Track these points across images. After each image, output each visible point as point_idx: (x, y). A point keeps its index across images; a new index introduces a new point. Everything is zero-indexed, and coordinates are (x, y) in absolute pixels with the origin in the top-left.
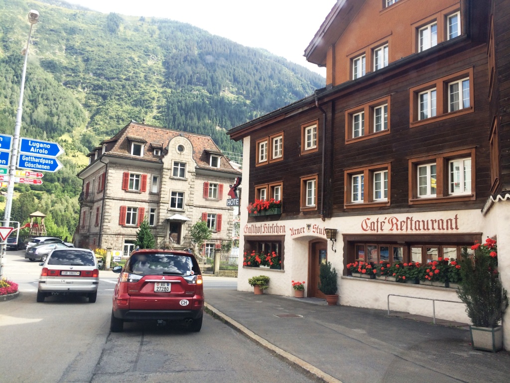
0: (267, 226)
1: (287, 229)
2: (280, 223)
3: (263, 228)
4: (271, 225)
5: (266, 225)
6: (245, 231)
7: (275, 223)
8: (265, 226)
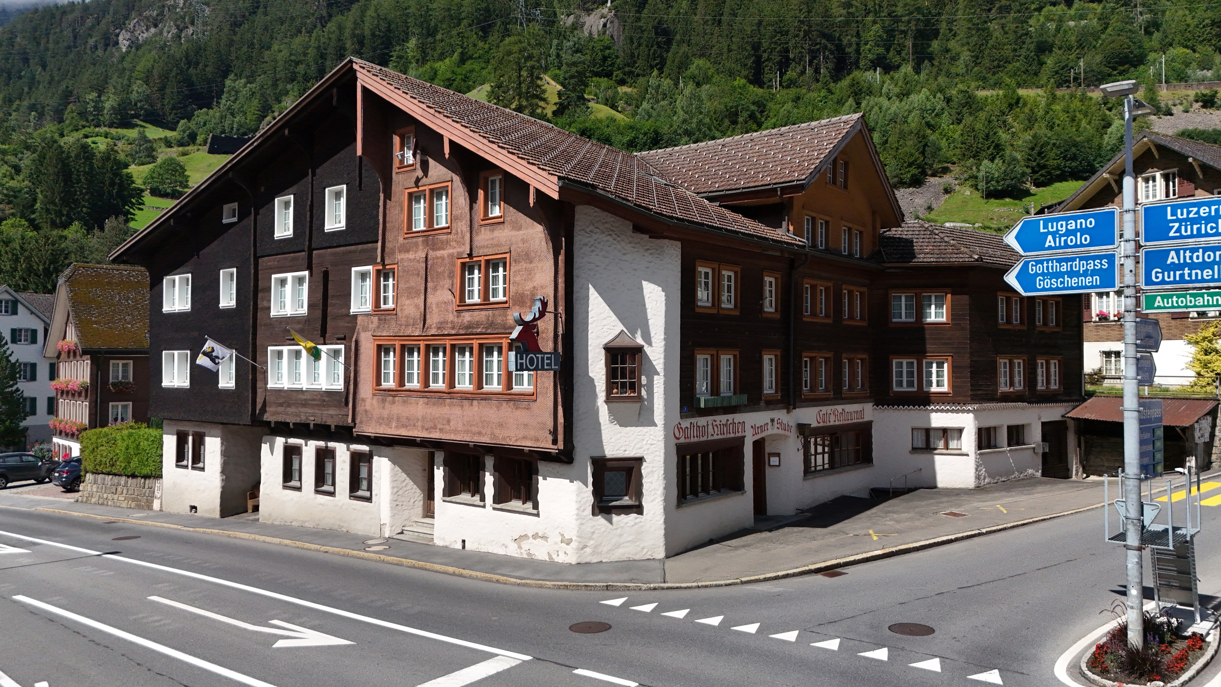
0: (718, 423)
1: (748, 427)
2: (738, 417)
3: (710, 427)
4: (724, 422)
5: (715, 421)
6: (677, 435)
7: (730, 417)
8: (714, 423)
